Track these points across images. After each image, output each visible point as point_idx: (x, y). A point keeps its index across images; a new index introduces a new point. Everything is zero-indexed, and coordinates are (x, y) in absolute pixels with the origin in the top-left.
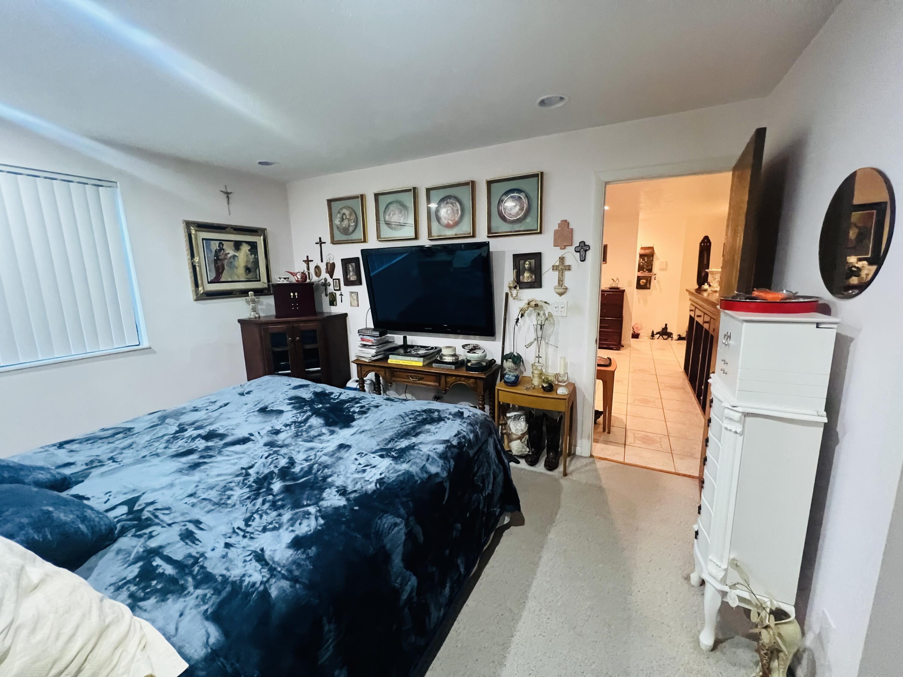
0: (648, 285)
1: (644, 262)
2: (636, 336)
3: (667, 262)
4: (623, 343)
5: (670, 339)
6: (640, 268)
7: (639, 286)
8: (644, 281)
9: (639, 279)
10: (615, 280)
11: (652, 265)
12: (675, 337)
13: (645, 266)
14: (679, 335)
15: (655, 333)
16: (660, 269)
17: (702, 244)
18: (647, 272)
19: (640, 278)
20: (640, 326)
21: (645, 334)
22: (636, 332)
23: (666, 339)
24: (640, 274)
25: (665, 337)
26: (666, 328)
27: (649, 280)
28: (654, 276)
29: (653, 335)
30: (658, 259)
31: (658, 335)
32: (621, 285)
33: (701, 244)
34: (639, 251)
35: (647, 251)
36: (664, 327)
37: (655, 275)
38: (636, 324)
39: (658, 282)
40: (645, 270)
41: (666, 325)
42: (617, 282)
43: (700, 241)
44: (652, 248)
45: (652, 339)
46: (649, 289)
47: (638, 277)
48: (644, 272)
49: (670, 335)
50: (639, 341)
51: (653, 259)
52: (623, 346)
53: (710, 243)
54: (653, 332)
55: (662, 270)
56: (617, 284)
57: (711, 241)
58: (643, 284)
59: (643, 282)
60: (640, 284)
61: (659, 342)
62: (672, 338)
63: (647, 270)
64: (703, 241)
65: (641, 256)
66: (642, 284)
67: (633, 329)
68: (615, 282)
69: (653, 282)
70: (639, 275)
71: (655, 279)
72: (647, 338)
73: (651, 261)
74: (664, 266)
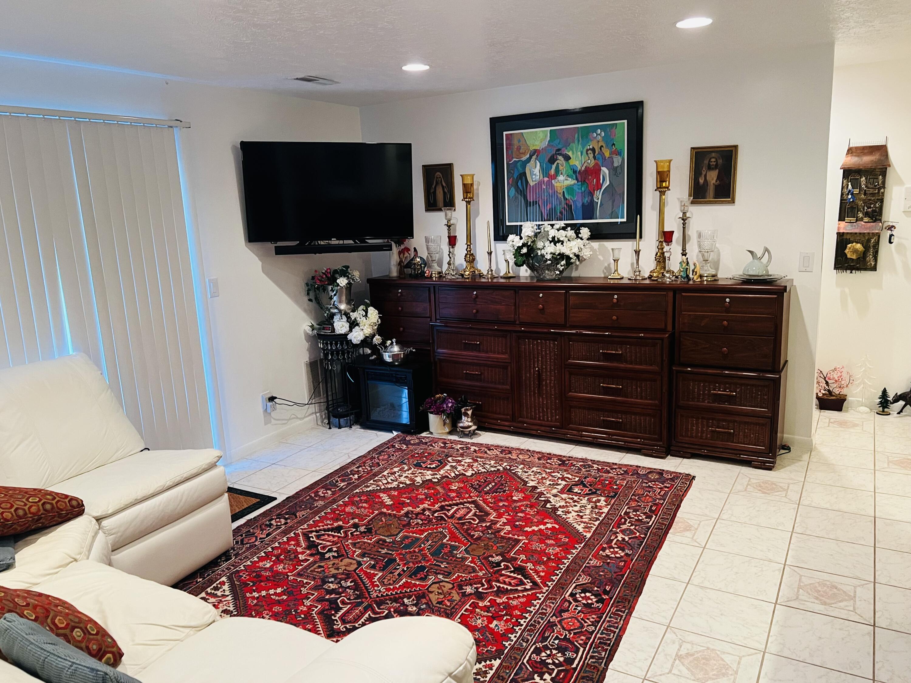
0: (870, 257)
1: (856, 191)
2: (832, 401)
6: (846, 210)
7: (844, 264)
8: (859, 246)
9: (842, 240)
10: (759, 254)
11: (882, 201)
13: (860, 203)
15: (890, 399)
16: (905, 212)
18: (866, 219)
19: (845, 237)
21: (861, 397)
24: (846, 227)
27: (872, 244)
28: (889, 232)
29: (884, 402)
30: (901, 182)
32: (778, 270)
34: (840, 161)
35: (867, 160)
39: (901, 250)
40: (860, 215)
42: (765, 259)
44: (882, 150)
45: (883, 413)
46: (874, 269)
47: (840, 235)
48: (858, 219)
51: (884, 183)
54: (885, 392)
58: (854, 257)
59: (855, 251)
60: (845, 254)
63: (866, 214)
65: (849, 173)
66: (851, 255)
68: (760, 258)
69: (884, 248)
70: (841, 231)
71: (890, 242)
72: (868, 410)
73: (879, 189)
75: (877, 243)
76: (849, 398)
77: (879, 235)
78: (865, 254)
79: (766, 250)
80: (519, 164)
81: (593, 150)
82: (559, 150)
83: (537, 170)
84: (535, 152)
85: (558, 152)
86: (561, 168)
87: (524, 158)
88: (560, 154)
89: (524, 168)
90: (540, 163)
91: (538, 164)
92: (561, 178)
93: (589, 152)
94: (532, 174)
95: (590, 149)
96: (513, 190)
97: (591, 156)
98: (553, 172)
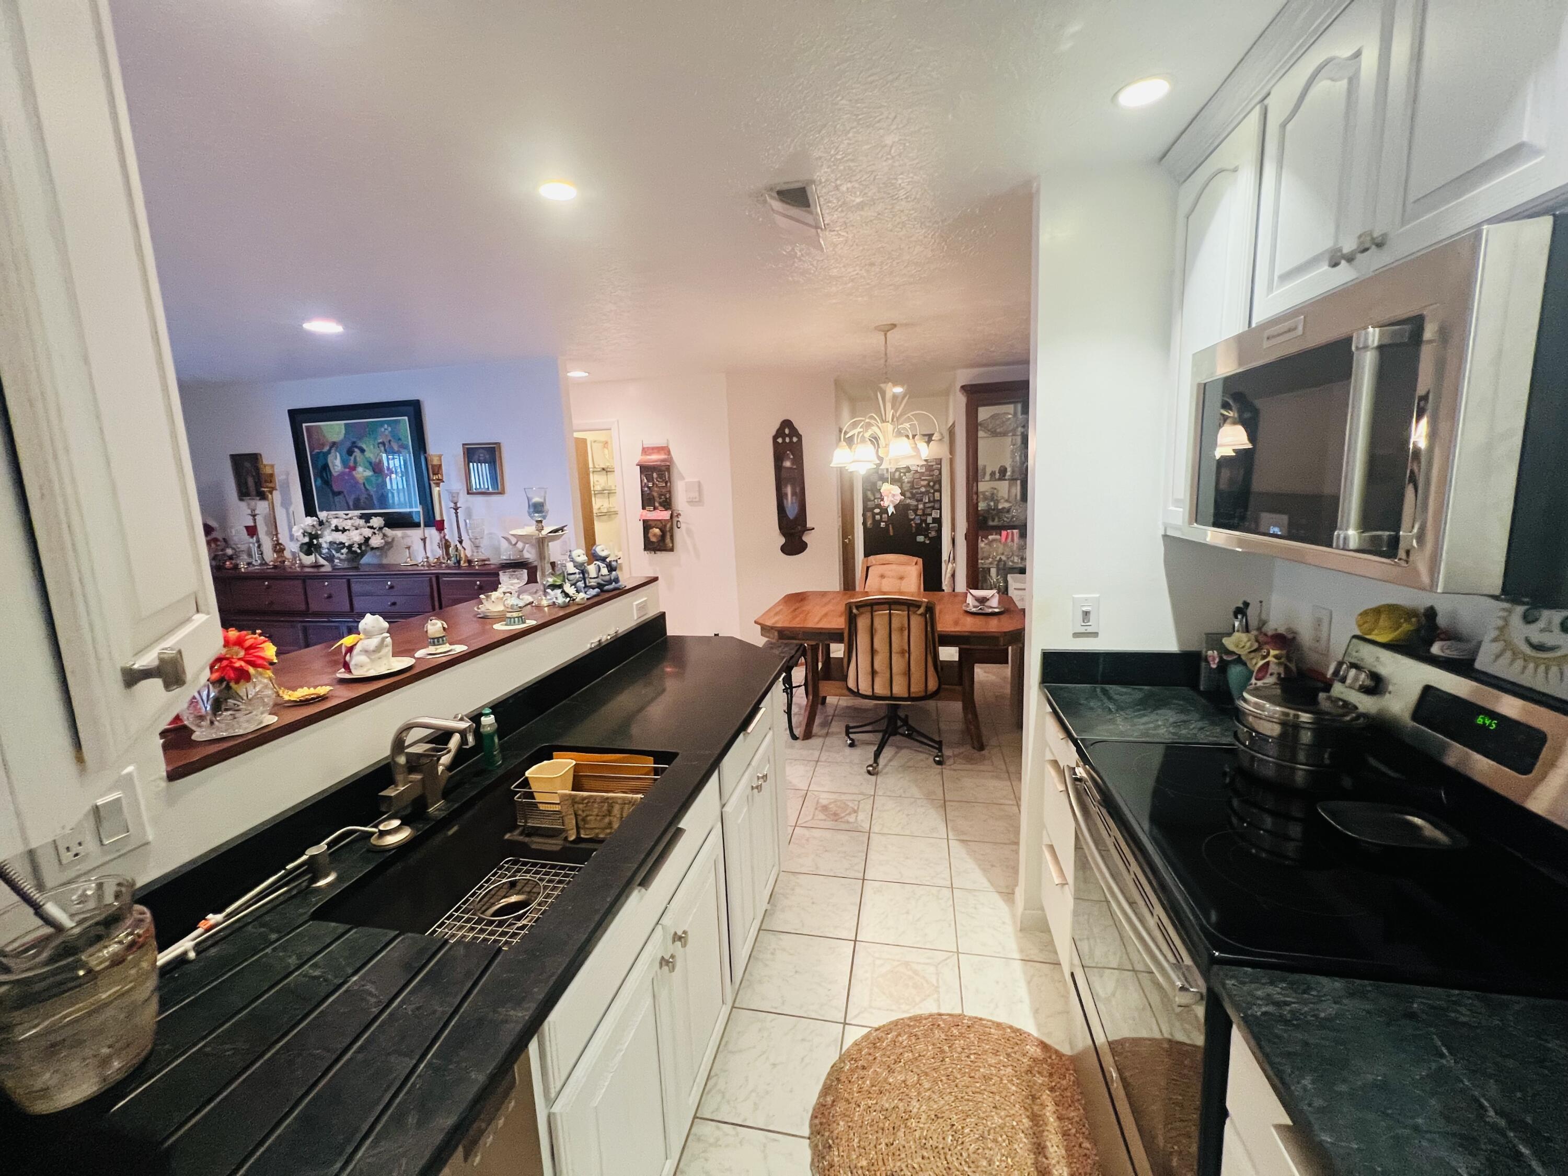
0: (668, 540)
1: (651, 485)
3: (699, 483)
6: (647, 501)
7: (651, 546)
8: (659, 531)
9: (647, 526)
11: (670, 492)
13: (655, 494)
16: (687, 502)
17: (780, 441)
18: (660, 508)
19: (650, 523)
24: (649, 515)
27: (668, 529)
28: (680, 519)
30: (683, 478)
33: (775, 438)
34: (636, 457)
35: (655, 458)
37: (680, 515)
39: (689, 531)
40: (657, 504)
43: (773, 432)
44: (665, 450)
46: (672, 550)
47: (644, 522)
48: (655, 509)
51: (669, 477)
53: (800, 437)
55: (691, 502)
57: (800, 432)
58: (657, 540)
59: (655, 535)
60: (648, 538)
63: (662, 504)
64: (780, 433)
65: (645, 470)
66: (653, 539)
68: (515, 544)
69: (677, 532)
70: (645, 518)
71: (682, 526)
73: (666, 483)
74: (696, 494)
75: (672, 528)
77: (671, 522)
78: (664, 538)
80: (321, 455)
81: (383, 444)
82: (354, 443)
83: (338, 462)
84: (334, 444)
85: (354, 445)
86: (358, 459)
87: (326, 449)
88: (357, 447)
89: (326, 459)
90: (340, 454)
91: (338, 455)
92: (360, 469)
93: (380, 445)
94: (334, 465)
95: (381, 443)
96: (319, 481)
97: (382, 449)
98: (352, 464)
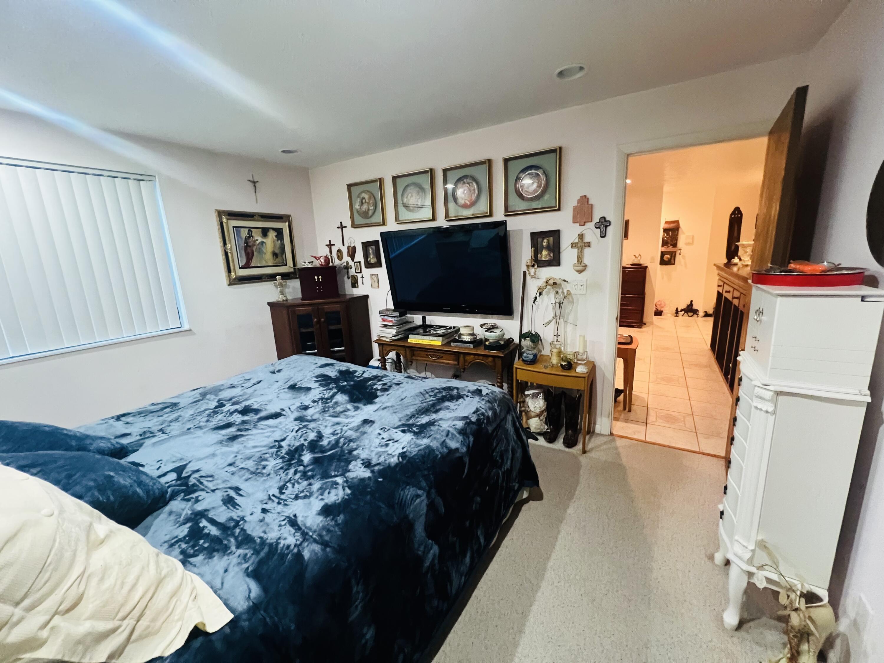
1: (668, 237)
2: (658, 313)
3: (693, 236)
4: (645, 320)
5: (695, 315)
7: (663, 262)
8: (669, 256)
9: (663, 254)
10: (637, 256)
12: (701, 313)
14: (706, 312)
15: (679, 310)
16: (685, 244)
17: (733, 216)
20: (663, 303)
21: (668, 311)
22: (659, 309)
23: (691, 316)
24: (664, 249)
25: (690, 314)
26: (691, 304)
27: (673, 255)
28: (680, 251)
29: (677, 312)
30: (683, 233)
31: (683, 312)
32: (644, 262)
33: (731, 215)
34: (663, 225)
36: (689, 303)
37: (680, 249)
38: (659, 301)
39: (684, 257)
41: (692, 301)
42: (639, 258)
43: (730, 212)
44: (677, 222)
45: (677, 316)
46: (674, 264)
47: (662, 253)
49: (695, 312)
50: (661, 319)
52: (645, 324)
53: (741, 215)
54: (677, 309)
55: (688, 244)
56: (640, 260)
57: (742, 212)
58: (667, 260)
59: (668, 258)
60: (663, 259)
61: (683, 319)
62: (698, 315)
63: (671, 245)
64: (733, 213)
66: (665, 259)
67: (656, 306)
68: (637, 258)
69: (678, 257)
70: (663, 251)
71: (680, 254)
72: (671, 315)
74: (690, 241)
75: (675, 255)
76: (664, 312)
77: (675, 252)
78: (671, 259)
79: (640, 255)
